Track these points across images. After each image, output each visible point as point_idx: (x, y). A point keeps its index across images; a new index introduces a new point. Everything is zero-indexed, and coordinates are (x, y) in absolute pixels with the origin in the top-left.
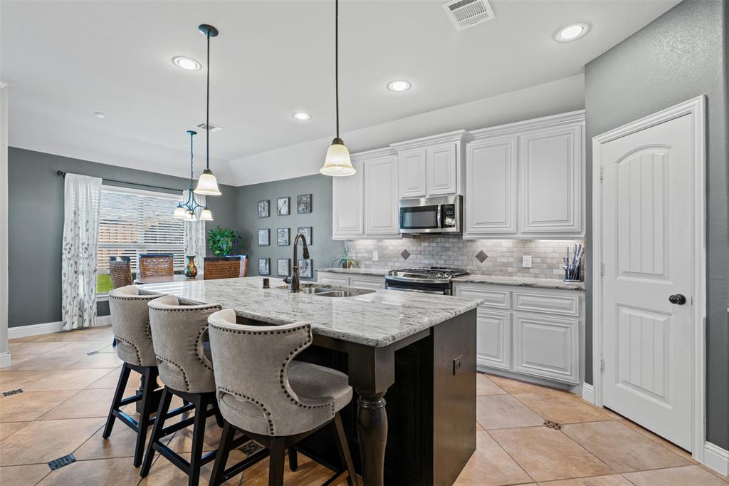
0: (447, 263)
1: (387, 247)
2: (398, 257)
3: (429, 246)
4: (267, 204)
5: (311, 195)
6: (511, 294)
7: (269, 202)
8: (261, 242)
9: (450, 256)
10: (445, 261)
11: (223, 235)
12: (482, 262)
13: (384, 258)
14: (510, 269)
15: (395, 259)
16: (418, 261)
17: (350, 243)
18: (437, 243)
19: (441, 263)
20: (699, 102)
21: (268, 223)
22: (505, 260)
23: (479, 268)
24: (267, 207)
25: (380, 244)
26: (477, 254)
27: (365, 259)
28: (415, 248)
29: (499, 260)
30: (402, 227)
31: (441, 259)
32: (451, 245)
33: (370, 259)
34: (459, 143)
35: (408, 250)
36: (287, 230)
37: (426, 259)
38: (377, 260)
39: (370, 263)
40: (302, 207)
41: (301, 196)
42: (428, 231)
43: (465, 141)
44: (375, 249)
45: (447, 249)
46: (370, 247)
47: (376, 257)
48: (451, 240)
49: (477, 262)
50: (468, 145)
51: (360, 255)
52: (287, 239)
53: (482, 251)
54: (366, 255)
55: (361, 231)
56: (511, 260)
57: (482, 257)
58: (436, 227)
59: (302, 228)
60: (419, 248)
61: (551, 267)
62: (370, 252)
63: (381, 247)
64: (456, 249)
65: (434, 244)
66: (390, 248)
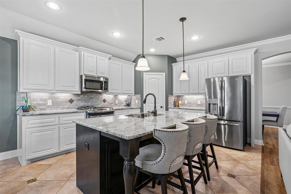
0: (92, 104)
1: (59, 97)
2: (66, 103)
3: (84, 97)
9: (93, 101)
10: (91, 103)
12: (105, 103)
13: (56, 103)
14: (113, 105)
15: (65, 104)
16: (78, 104)
18: (88, 95)
19: (90, 104)
20: (165, 73)
22: (111, 102)
25: (54, 95)
26: (103, 100)
27: (40, 105)
28: (77, 98)
29: (110, 102)
31: (89, 102)
32: (94, 97)
33: (45, 104)
35: (72, 99)
38: (51, 105)
39: (45, 107)
44: (49, 99)
45: (92, 98)
46: (44, 98)
47: (50, 103)
48: (94, 94)
49: (103, 103)
51: (35, 102)
53: (104, 99)
54: (41, 102)
56: (113, 102)
60: (79, 98)
61: (122, 103)
62: (45, 100)
63: (54, 97)
64: (96, 98)
65: (87, 96)
66: (62, 98)
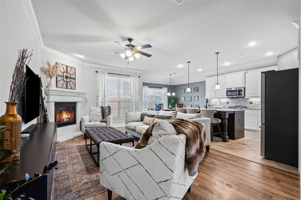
2: (225, 104)
3: (235, 100)
4: (184, 90)
5: (198, 87)
6: (258, 111)
7: (185, 89)
8: (182, 101)
9: (241, 103)
11: (172, 99)
13: (221, 104)
16: (232, 104)
17: (211, 100)
19: (239, 105)
21: (184, 95)
22: (258, 104)
23: (250, 106)
24: (184, 91)
25: (220, 100)
27: (215, 104)
28: (231, 101)
30: (227, 95)
31: (239, 104)
32: (242, 100)
33: (217, 104)
34: (243, 74)
35: (228, 101)
36: (190, 97)
37: (234, 104)
40: (195, 90)
41: (195, 88)
42: (235, 96)
43: (245, 74)
44: (218, 102)
45: (241, 101)
47: (218, 103)
48: (242, 99)
50: (246, 74)
51: (213, 103)
52: (190, 99)
53: (251, 101)
55: (214, 97)
57: (251, 103)
58: (237, 95)
59: (195, 96)
60: (232, 101)
62: (216, 102)
63: (220, 101)
64: (243, 101)
65: (237, 100)
66: (223, 101)
